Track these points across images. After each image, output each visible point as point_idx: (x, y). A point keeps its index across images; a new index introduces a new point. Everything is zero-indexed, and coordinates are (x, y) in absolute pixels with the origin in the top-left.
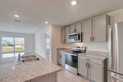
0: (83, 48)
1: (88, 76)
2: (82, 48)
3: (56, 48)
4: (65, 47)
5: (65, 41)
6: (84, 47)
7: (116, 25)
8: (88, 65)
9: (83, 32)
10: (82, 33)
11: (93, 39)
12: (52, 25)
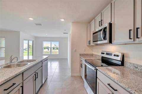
0: (118, 56)
2: (115, 55)
3: (79, 53)
10: (110, 25)
12: (72, 22)
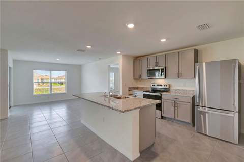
1: (175, 117)
4: (138, 86)
5: (140, 76)
6: (168, 85)
7: (204, 63)
8: (175, 105)
9: (167, 66)
11: (179, 76)
